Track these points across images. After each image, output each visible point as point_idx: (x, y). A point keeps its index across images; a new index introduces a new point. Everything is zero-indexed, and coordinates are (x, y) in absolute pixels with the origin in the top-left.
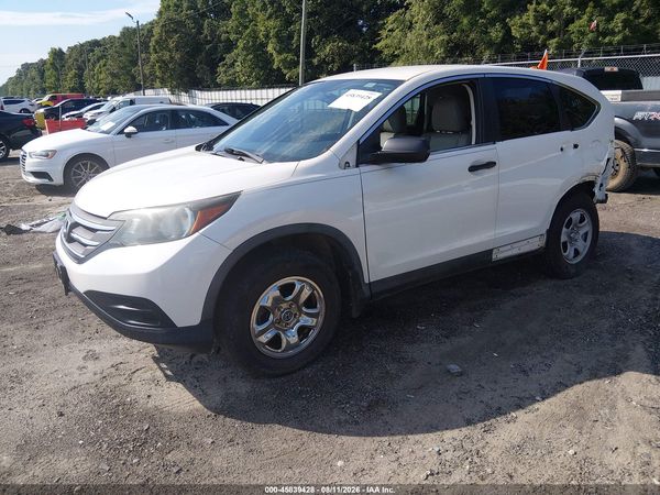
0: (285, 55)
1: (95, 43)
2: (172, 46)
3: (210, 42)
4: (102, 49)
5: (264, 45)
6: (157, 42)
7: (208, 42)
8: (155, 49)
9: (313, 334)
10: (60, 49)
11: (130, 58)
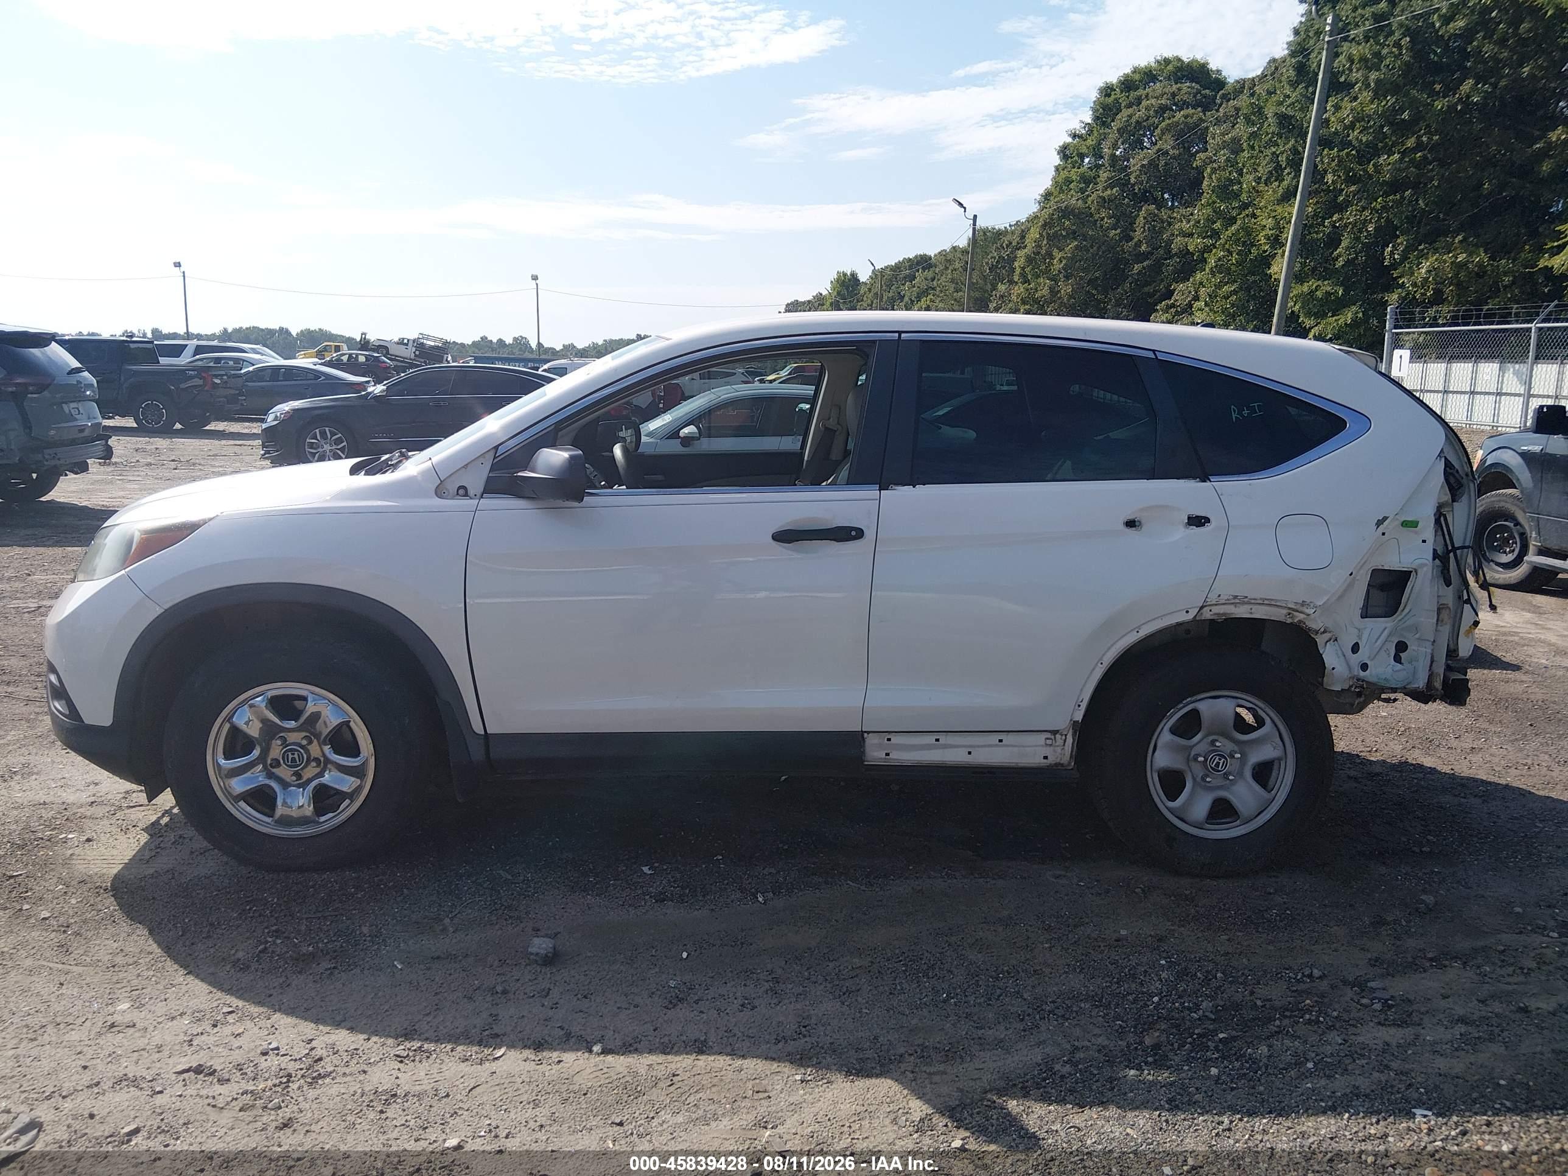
0: (1313, 283)
1: (923, 262)
2: (1057, 266)
3: (1145, 256)
4: (929, 274)
5: (1266, 261)
6: (1030, 260)
7: (1141, 257)
8: (1023, 275)
9: (348, 809)
10: (854, 276)
11: (977, 294)
